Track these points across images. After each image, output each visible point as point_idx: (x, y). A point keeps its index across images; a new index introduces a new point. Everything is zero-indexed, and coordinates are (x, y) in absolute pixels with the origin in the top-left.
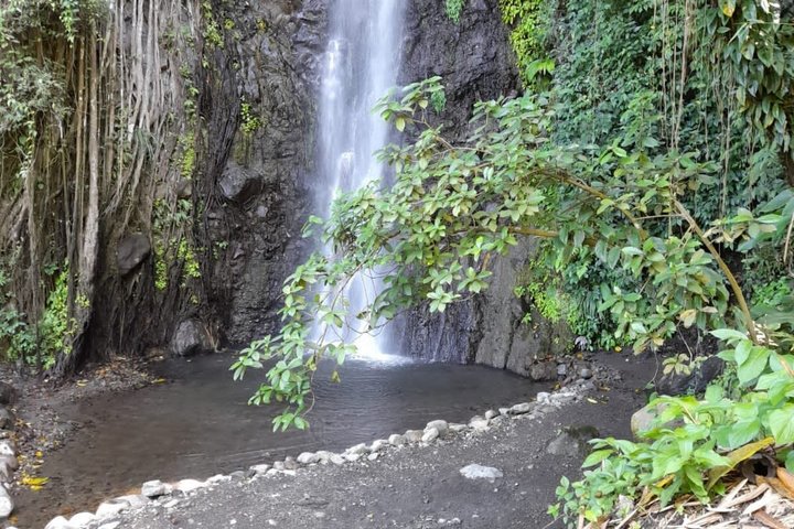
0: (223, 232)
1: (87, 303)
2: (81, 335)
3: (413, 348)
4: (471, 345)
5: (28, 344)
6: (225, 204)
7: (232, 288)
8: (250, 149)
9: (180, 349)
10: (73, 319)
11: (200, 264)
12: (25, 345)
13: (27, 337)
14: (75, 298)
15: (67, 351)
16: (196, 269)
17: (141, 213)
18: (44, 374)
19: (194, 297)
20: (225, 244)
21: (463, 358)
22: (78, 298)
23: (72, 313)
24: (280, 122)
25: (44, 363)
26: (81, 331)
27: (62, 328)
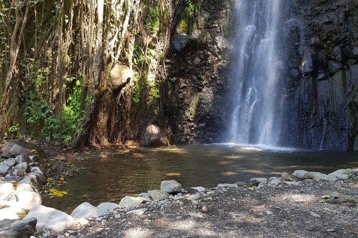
0: (174, 72)
1: (93, 101)
2: (89, 122)
3: (305, 142)
4: (350, 139)
5: (54, 125)
6: (175, 55)
7: (178, 107)
8: (191, 22)
9: (147, 142)
10: (83, 111)
11: (160, 90)
12: (52, 125)
13: (54, 120)
14: (86, 98)
15: (78, 131)
16: (158, 93)
17: (126, 53)
18: (64, 145)
19: (155, 110)
20: (175, 79)
21: (344, 147)
22: (87, 98)
23: (83, 107)
24: (209, 6)
25: (64, 139)
26: (88, 119)
27: (76, 116)
